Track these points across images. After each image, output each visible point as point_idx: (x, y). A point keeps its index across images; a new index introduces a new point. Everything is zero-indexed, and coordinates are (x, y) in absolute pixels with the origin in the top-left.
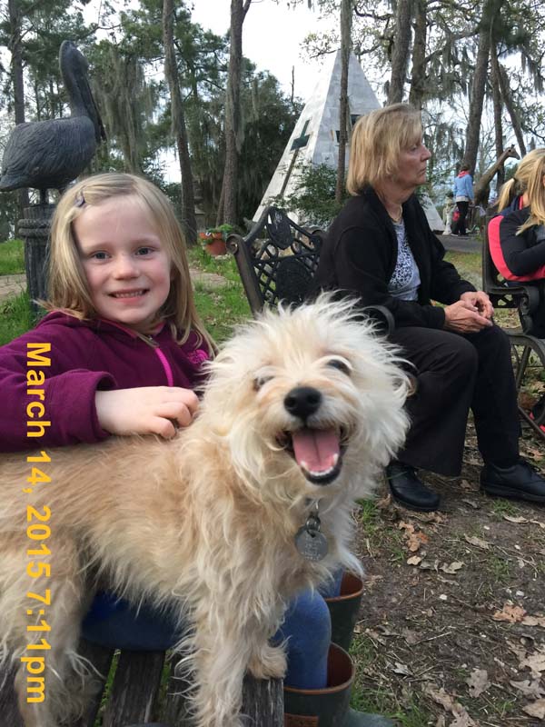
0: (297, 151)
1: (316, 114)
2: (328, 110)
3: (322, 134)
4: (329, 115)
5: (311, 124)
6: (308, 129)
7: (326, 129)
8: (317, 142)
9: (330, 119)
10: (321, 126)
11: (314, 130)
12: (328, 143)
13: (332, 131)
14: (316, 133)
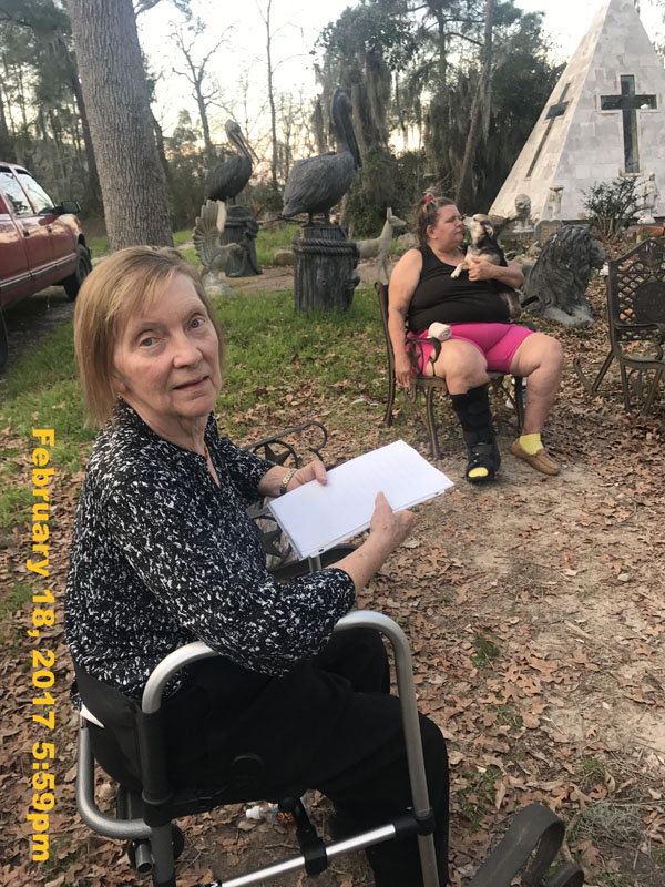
0: (553, 120)
1: (580, 75)
2: (593, 70)
3: (583, 101)
4: (594, 78)
5: (572, 88)
6: (568, 94)
7: (589, 94)
8: (577, 111)
9: (595, 83)
10: (583, 92)
11: (574, 96)
12: (591, 111)
13: (595, 97)
14: (576, 99)
